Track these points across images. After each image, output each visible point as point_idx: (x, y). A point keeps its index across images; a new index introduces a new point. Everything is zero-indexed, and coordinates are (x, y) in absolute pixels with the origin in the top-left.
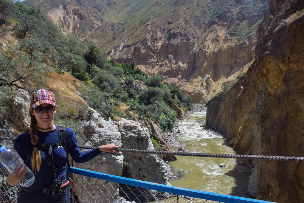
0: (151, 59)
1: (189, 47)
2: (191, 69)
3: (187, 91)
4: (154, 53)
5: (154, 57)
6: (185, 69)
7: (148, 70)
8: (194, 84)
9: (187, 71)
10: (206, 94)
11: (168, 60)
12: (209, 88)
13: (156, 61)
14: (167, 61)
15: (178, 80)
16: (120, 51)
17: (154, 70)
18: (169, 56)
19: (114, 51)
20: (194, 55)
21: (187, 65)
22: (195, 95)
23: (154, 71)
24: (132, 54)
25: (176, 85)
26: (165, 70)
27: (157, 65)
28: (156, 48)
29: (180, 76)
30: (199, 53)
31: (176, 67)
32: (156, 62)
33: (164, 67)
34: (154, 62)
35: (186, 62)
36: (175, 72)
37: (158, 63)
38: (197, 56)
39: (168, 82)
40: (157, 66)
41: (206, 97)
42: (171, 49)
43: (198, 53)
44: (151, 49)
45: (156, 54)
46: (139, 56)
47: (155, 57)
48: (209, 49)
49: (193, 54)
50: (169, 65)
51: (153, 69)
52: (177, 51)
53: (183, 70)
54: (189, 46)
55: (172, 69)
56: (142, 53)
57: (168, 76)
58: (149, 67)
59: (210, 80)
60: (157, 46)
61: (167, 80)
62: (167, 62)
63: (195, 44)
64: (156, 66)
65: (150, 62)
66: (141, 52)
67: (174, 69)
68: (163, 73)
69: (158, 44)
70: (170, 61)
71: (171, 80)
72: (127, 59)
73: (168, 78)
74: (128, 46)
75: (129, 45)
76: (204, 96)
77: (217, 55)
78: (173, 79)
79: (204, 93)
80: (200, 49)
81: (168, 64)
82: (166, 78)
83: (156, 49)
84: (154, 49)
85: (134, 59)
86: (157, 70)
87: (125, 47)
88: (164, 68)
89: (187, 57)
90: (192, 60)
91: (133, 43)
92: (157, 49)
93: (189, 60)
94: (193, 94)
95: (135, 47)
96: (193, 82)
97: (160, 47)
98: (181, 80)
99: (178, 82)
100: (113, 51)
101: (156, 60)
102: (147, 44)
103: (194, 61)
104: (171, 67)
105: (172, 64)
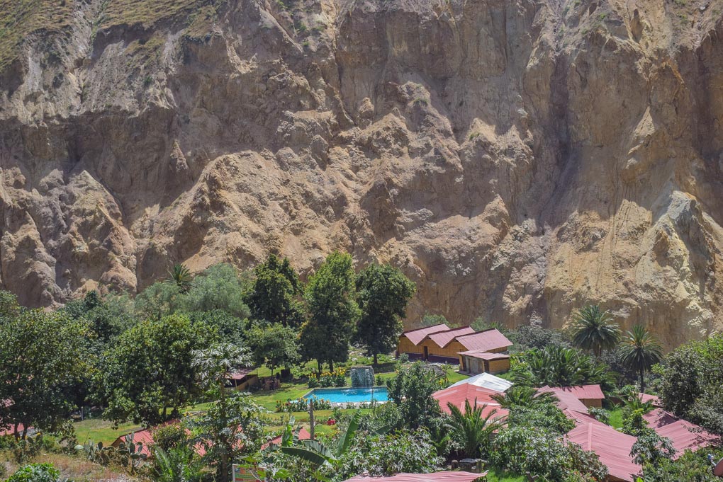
0: (300, 107)
1: (510, 30)
2: (549, 155)
3: (577, 295)
4: (309, 71)
5: (312, 97)
6: (518, 161)
7: (298, 176)
8: (605, 246)
9: (534, 168)
10: (706, 305)
11: (403, 110)
12: (713, 268)
13: (333, 120)
14: (396, 119)
15: (495, 230)
16: (79, 63)
17: (333, 172)
18: (404, 87)
19: (43, 66)
20: (556, 73)
21: (523, 136)
22: (637, 315)
23: (332, 182)
24: (173, 83)
25: (493, 258)
26: (402, 170)
27: (344, 142)
28: (313, 45)
29: (498, 203)
30: (591, 61)
31: (460, 153)
32: (336, 128)
33: (392, 152)
34: (323, 124)
35: (515, 119)
36: (465, 181)
37: (344, 134)
38: (577, 80)
39: (438, 241)
40: (344, 152)
41: (707, 323)
42: (405, 47)
43: (584, 64)
44: (285, 49)
45: (322, 81)
46: (225, 95)
47: (321, 97)
48: (645, 32)
49: (550, 71)
50: (416, 141)
51: (324, 168)
52: (442, 53)
53: (509, 165)
54: (509, 24)
55: (442, 162)
56: (241, 77)
57: (429, 204)
58: (297, 159)
59: (703, 221)
60: (315, 32)
61: (428, 232)
62: (404, 127)
63: (543, 10)
64: (338, 149)
65: (299, 129)
66: (232, 69)
67: (453, 166)
68: (396, 191)
69: (320, 18)
70: (418, 119)
71: (452, 231)
72: (149, 114)
73: (434, 219)
74: (134, 33)
75: (139, 24)
76: (696, 322)
77: (703, 70)
78: (460, 221)
79: (694, 304)
80: (594, 39)
81: (410, 135)
82: (417, 224)
83: (314, 48)
84: (306, 47)
85: (194, 112)
86: (351, 172)
87: (111, 39)
88: (395, 160)
89: (512, 85)
90: (544, 105)
91: (162, 14)
92: (323, 50)
93: (526, 108)
94: (623, 313)
95: (186, 39)
96: (595, 239)
97: (331, 33)
98: (512, 229)
99: (498, 242)
100: (33, 66)
101: (328, 115)
102: (257, 18)
103: (561, 112)
104: (432, 154)
105: (438, 136)
